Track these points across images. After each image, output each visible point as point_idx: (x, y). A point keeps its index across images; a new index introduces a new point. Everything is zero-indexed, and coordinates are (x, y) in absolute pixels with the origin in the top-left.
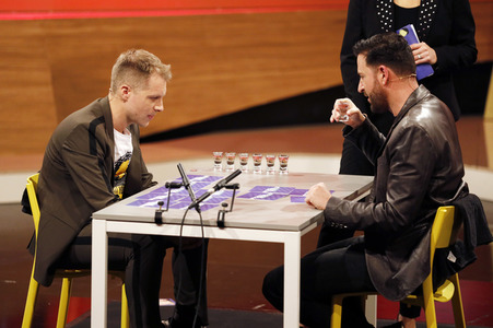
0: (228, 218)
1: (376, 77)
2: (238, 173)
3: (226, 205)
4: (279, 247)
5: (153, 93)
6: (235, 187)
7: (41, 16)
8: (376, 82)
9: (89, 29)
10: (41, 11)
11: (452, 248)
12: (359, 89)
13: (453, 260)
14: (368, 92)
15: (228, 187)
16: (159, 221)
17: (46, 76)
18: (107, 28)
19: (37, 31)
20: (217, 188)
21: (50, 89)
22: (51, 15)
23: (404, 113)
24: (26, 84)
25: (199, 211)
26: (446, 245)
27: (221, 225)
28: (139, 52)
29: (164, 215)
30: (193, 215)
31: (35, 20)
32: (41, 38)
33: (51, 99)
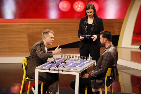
0: (64, 69)
1: (104, 40)
2: (66, 60)
3: (63, 67)
4: (75, 76)
5: (51, 37)
6: (66, 63)
7: (26, 24)
8: (103, 41)
9: (36, 27)
10: (26, 23)
11: (111, 76)
12: (100, 41)
13: (111, 79)
14: (102, 43)
15: (64, 63)
16: (49, 70)
17: (26, 36)
18: (39, 26)
19: (25, 27)
20: (62, 63)
21: (27, 39)
22: (28, 23)
23: (108, 48)
24: (22, 38)
25: (58, 68)
26: (110, 76)
27: (62, 71)
28: (46, 30)
29: (50, 68)
30: (57, 68)
31: (25, 24)
32: (25, 28)
33: (27, 41)
